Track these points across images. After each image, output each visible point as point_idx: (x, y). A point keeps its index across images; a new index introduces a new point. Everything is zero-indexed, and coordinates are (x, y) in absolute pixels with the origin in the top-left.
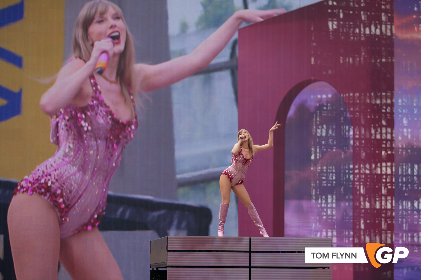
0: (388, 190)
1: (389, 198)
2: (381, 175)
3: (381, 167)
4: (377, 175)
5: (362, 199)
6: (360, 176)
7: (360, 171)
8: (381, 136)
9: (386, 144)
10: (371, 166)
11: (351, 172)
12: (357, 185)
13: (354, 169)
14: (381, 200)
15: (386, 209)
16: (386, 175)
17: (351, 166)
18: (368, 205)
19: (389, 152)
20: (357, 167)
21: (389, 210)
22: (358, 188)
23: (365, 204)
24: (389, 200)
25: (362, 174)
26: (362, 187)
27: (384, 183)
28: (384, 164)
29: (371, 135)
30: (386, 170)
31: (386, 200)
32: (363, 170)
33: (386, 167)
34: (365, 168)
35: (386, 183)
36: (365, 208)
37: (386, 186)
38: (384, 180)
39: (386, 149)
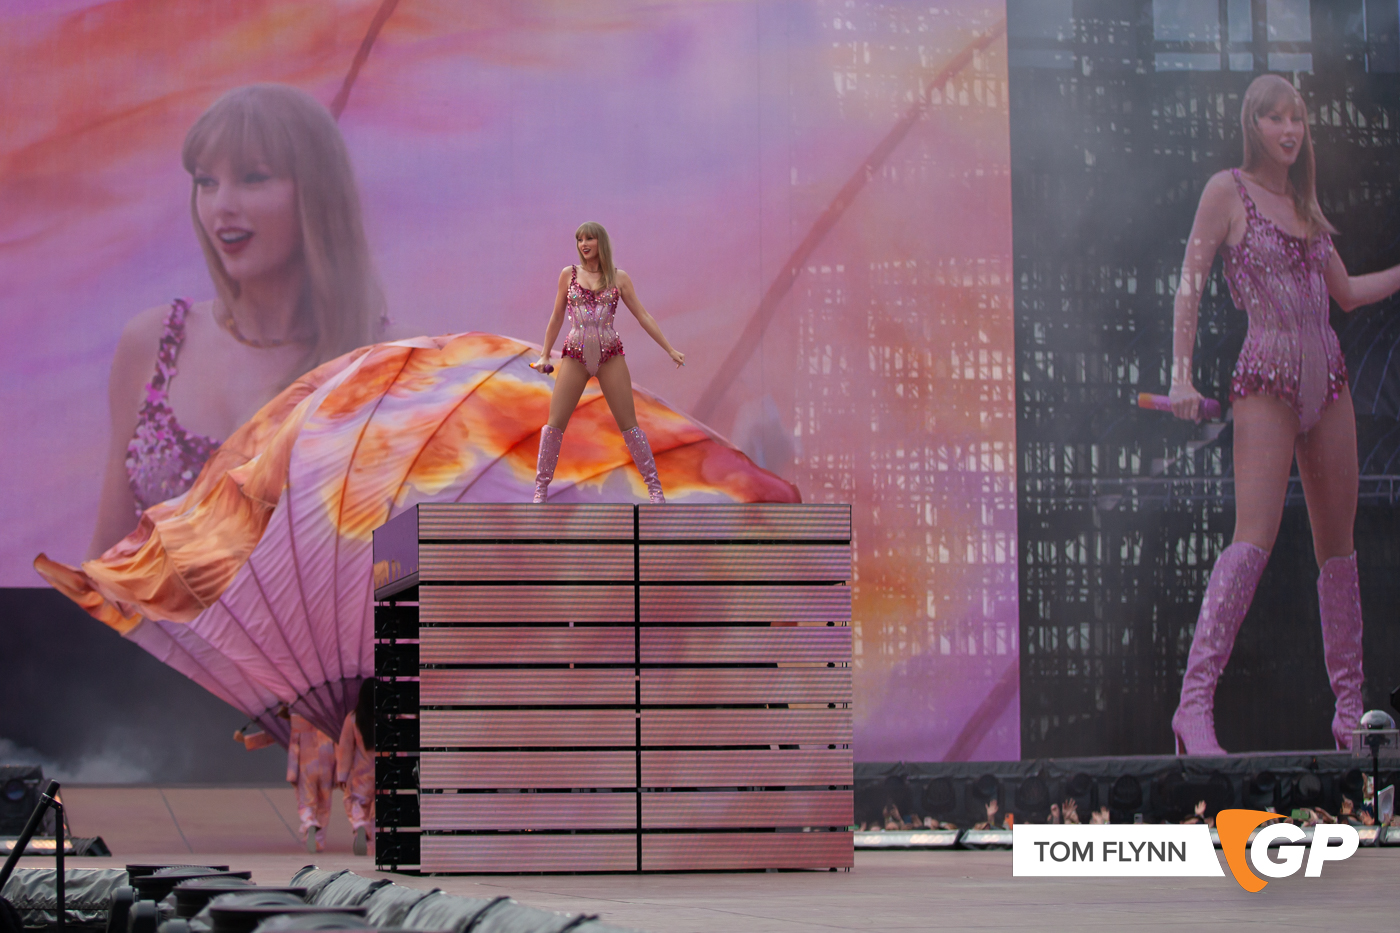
0: (997, 513)
1: (1000, 535)
2: (979, 474)
3: (978, 454)
4: (968, 474)
5: (929, 539)
6: (922, 479)
7: (922, 466)
8: (977, 373)
9: (989, 394)
10: (951, 452)
11: (899, 468)
12: (916, 503)
13: (907, 460)
14: (980, 541)
15: (994, 565)
16: (992, 474)
17: (900, 453)
18: (944, 554)
19: (999, 415)
20: (914, 454)
21: (1001, 566)
22: (919, 511)
23: (937, 552)
24: (1001, 539)
25: (929, 473)
26: (928, 507)
27: (985, 495)
28: (985, 446)
29: (950, 370)
30: (992, 461)
31: (993, 541)
32: (932, 462)
33: (992, 452)
34: (937, 458)
35: (992, 495)
36: (937, 564)
37: (991, 505)
38: (986, 489)
39: (989, 407)
